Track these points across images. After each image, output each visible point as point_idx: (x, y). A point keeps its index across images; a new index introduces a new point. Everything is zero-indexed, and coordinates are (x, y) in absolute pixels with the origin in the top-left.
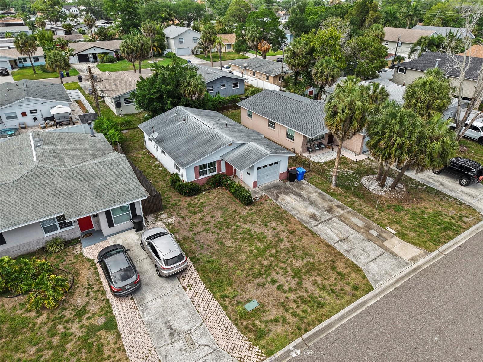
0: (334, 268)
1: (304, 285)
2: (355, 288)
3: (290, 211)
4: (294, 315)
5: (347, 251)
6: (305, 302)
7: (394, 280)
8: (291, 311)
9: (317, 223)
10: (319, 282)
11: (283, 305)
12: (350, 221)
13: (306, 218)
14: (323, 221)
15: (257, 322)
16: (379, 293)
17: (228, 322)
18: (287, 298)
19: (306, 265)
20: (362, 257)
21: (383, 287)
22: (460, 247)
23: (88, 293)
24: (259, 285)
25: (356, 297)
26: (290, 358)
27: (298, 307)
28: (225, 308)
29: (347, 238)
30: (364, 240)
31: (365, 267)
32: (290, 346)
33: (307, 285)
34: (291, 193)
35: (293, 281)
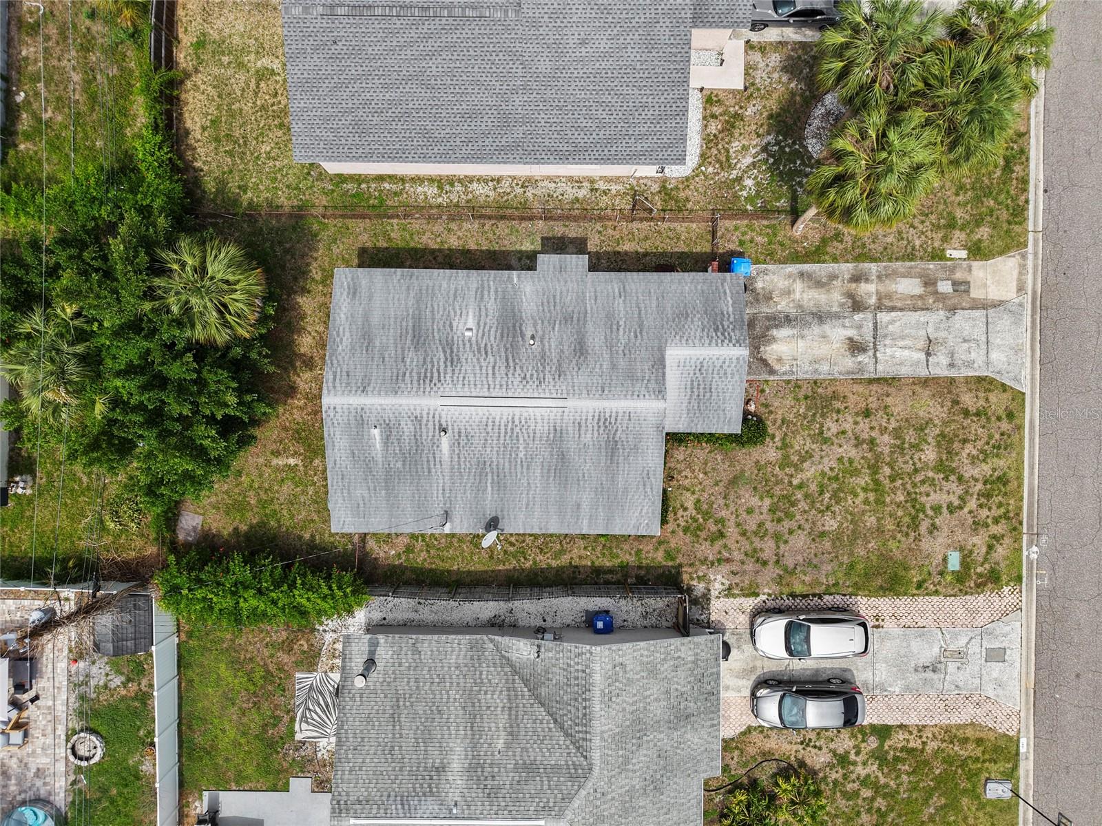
0: (966, 413)
1: (967, 475)
2: (1010, 416)
3: (816, 371)
4: (996, 521)
5: (952, 365)
6: (988, 496)
7: (1029, 352)
8: (989, 521)
9: (871, 353)
10: (975, 452)
11: (977, 525)
12: (899, 296)
13: (849, 363)
14: (872, 340)
15: (979, 570)
16: (1033, 393)
17: (958, 602)
18: (970, 512)
19: (939, 445)
20: (973, 355)
21: (1028, 377)
22: (1045, 191)
23: (815, 747)
24: (931, 532)
25: (1020, 428)
26: (1035, 562)
27: (990, 509)
28: (936, 593)
29: (930, 341)
30: (948, 318)
31: (990, 369)
32: (1025, 553)
33: (969, 471)
34: (768, 329)
35: (953, 485)
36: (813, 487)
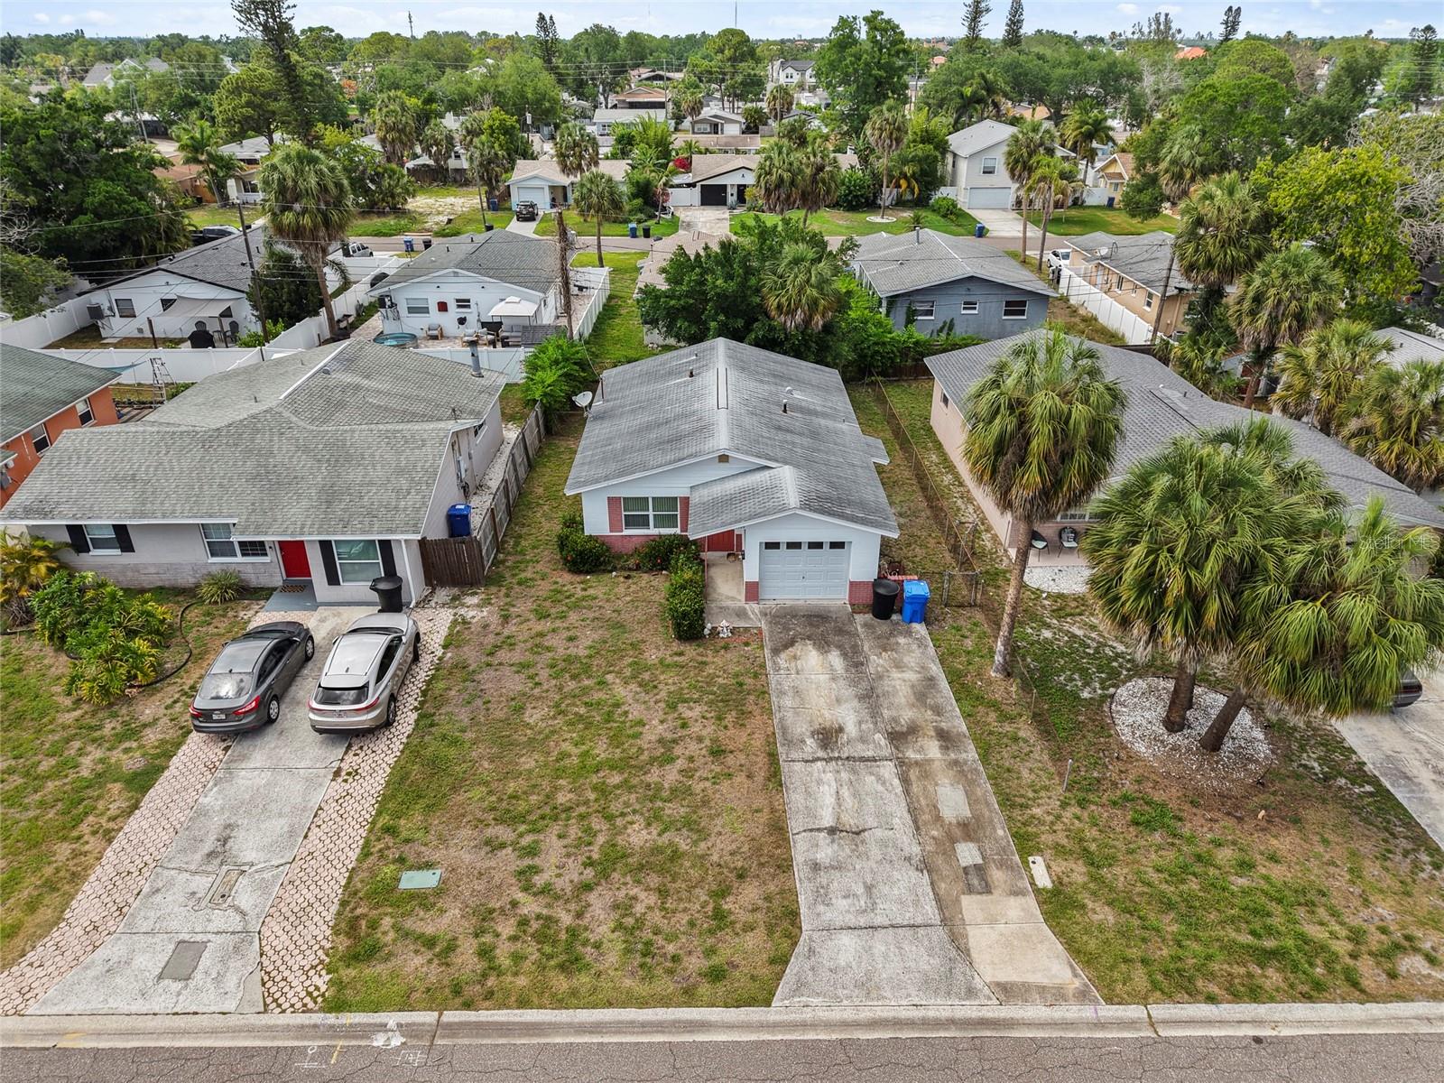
0: (722, 893)
1: (592, 897)
2: (716, 975)
3: (782, 693)
4: (485, 953)
5: (816, 867)
6: (541, 937)
7: (865, 1014)
8: (487, 939)
9: (821, 754)
10: (639, 909)
11: (484, 918)
12: (930, 788)
13: (800, 728)
14: (846, 755)
15: (387, 922)
16: (774, 1026)
17: (333, 891)
18: (514, 904)
19: (657, 850)
20: (843, 904)
21: (808, 1015)
22: (1258, 1040)
24: (487, 843)
25: (689, 996)
26: (363, 1043)
27: (514, 938)
28: (366, 853)
29: (858, 833)
30: (908, 859)
31: (816, 935)
32: (392, 1019)
33: (598, 903)
34: (840, 647)
35: (576, 872)
36: (598, 696)
